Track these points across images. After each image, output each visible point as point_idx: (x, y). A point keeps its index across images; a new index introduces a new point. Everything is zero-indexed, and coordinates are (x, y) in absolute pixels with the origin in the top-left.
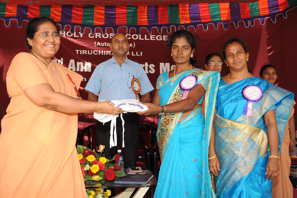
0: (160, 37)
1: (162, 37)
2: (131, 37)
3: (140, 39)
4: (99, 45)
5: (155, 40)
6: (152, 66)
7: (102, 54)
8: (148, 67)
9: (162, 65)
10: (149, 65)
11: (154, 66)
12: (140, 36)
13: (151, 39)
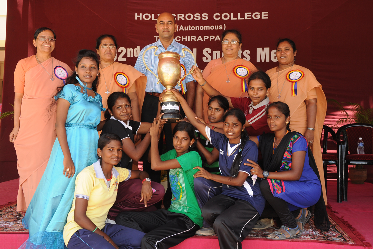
0: (257, 15)
1: (261, 15)
2: (221, 16)
3: (232, 19)
4: (182, 29)
5: (251, 18)
6: (247, 53)
7: (186, 40)
8: (242, 54)
9: (259, 50)
10: (243, 52)
11: (249, 52)
12: (232, 14)
13: (246, 18)
